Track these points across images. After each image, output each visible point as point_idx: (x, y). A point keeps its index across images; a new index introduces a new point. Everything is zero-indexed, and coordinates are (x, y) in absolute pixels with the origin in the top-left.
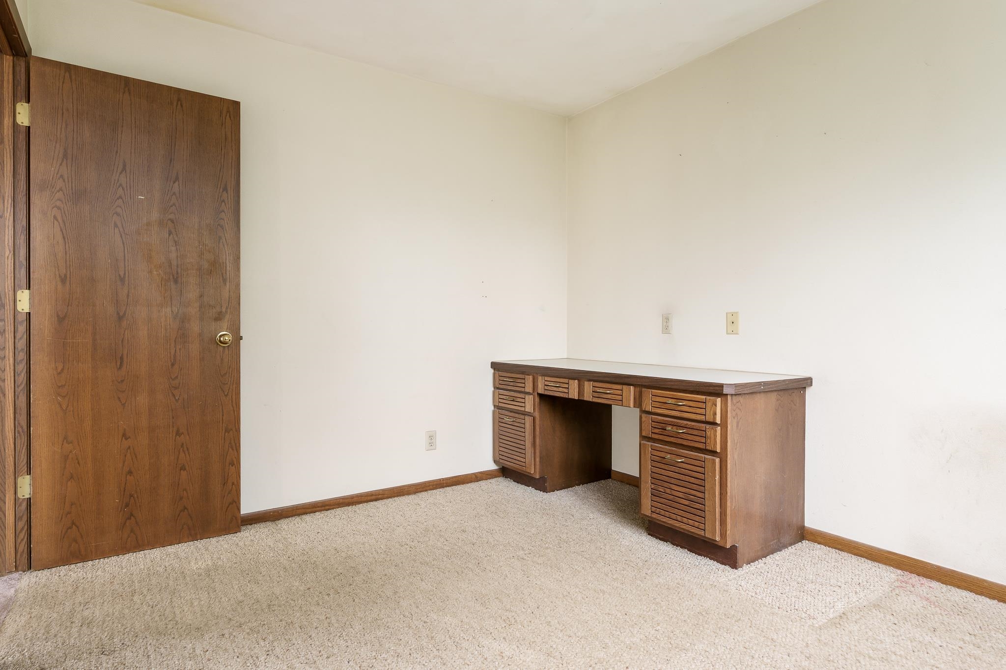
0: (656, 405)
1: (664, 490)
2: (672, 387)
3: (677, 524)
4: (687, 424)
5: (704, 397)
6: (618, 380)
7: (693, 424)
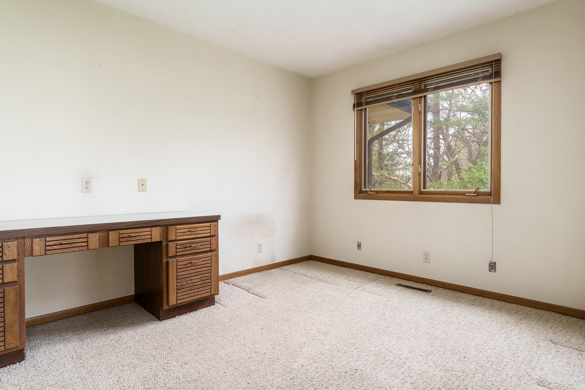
0: (180, 235)
1: (187, 283)
2: (191, 222)
3: (195, 298)
4: (200, 240)
5: (209, 224)
6: (148, 225)
7: (203, 239)
